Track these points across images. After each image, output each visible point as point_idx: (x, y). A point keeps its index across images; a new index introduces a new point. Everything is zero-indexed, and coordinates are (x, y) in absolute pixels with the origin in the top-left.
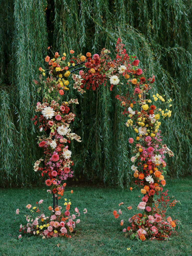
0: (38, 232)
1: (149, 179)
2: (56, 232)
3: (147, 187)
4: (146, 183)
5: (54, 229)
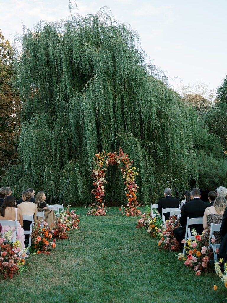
0: (93, 214)
1: (131, 196)
2: (99, 214)
3: (130, 199)
4: (130, 197)
5: (98, 213)
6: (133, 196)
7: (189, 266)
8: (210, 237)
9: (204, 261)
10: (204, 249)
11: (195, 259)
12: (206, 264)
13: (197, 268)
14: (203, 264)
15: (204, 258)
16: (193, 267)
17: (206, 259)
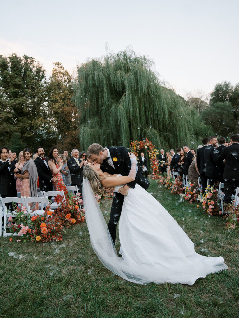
3: (154, 169)
6: (156, 168)
7: (187, 200)
10: (195, 190)
11: (190, 196)
13: (191, 200)
14: (194, 198)
15: (195, 195)
16: (189, 200)
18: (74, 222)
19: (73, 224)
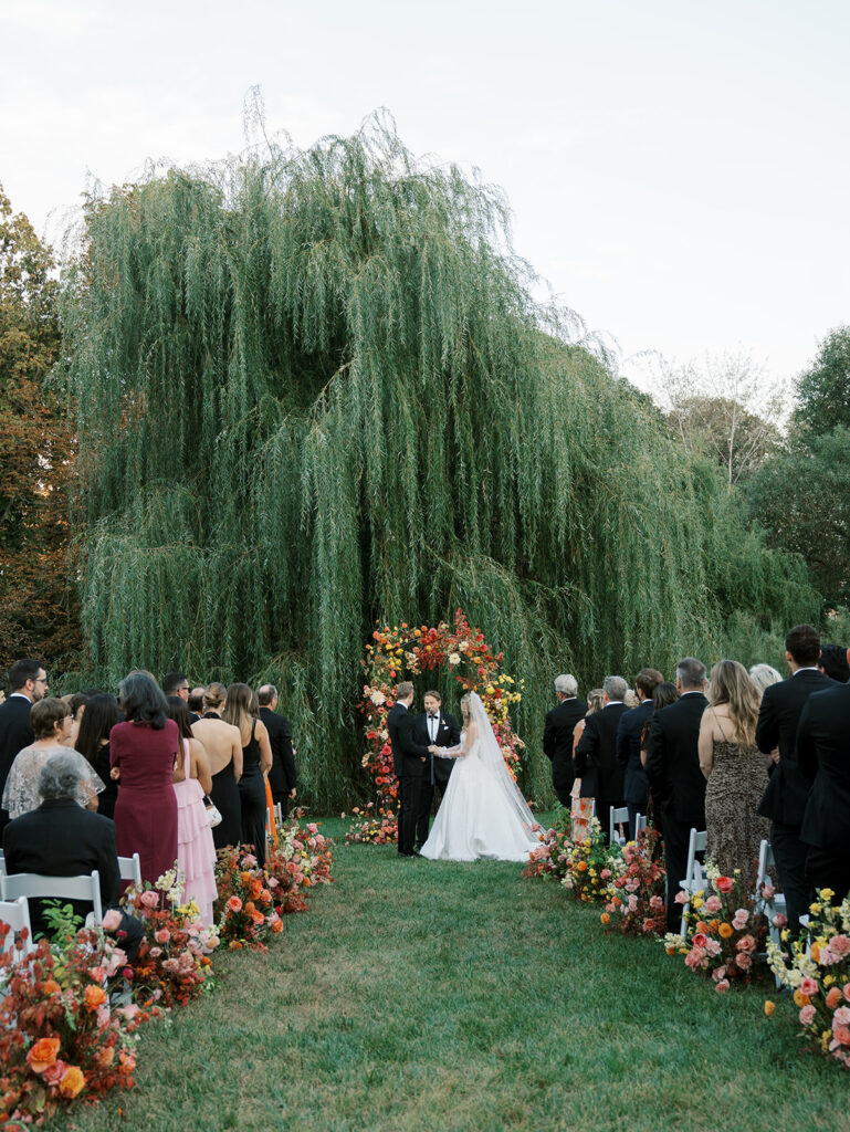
0: (368, 838)
2: (389, 838)
5: (387, 834)
7: (699, 968)
8: (759, 882)
9: (741, 951)
10: (742, 915)
11: (715, 947)
12: (748, 959)
13: (721, 972)
14: (738, 958)
15: (742, 942)
16: (710, 972)
17: (747, 944)
18: (77, 1090)
19: (70, 1101)
